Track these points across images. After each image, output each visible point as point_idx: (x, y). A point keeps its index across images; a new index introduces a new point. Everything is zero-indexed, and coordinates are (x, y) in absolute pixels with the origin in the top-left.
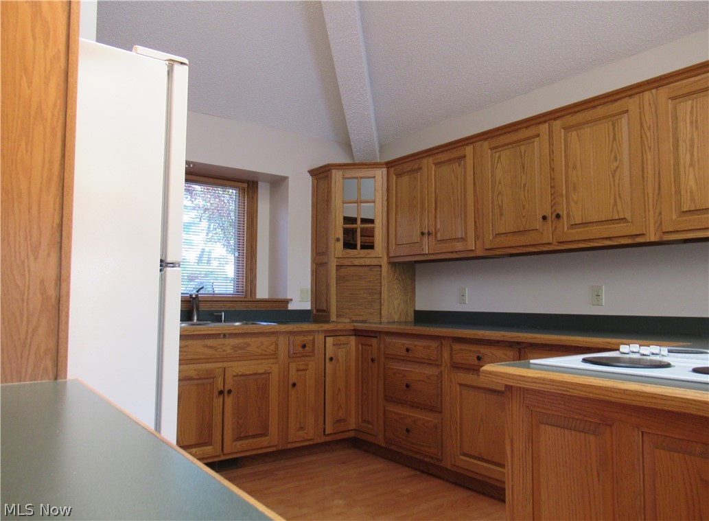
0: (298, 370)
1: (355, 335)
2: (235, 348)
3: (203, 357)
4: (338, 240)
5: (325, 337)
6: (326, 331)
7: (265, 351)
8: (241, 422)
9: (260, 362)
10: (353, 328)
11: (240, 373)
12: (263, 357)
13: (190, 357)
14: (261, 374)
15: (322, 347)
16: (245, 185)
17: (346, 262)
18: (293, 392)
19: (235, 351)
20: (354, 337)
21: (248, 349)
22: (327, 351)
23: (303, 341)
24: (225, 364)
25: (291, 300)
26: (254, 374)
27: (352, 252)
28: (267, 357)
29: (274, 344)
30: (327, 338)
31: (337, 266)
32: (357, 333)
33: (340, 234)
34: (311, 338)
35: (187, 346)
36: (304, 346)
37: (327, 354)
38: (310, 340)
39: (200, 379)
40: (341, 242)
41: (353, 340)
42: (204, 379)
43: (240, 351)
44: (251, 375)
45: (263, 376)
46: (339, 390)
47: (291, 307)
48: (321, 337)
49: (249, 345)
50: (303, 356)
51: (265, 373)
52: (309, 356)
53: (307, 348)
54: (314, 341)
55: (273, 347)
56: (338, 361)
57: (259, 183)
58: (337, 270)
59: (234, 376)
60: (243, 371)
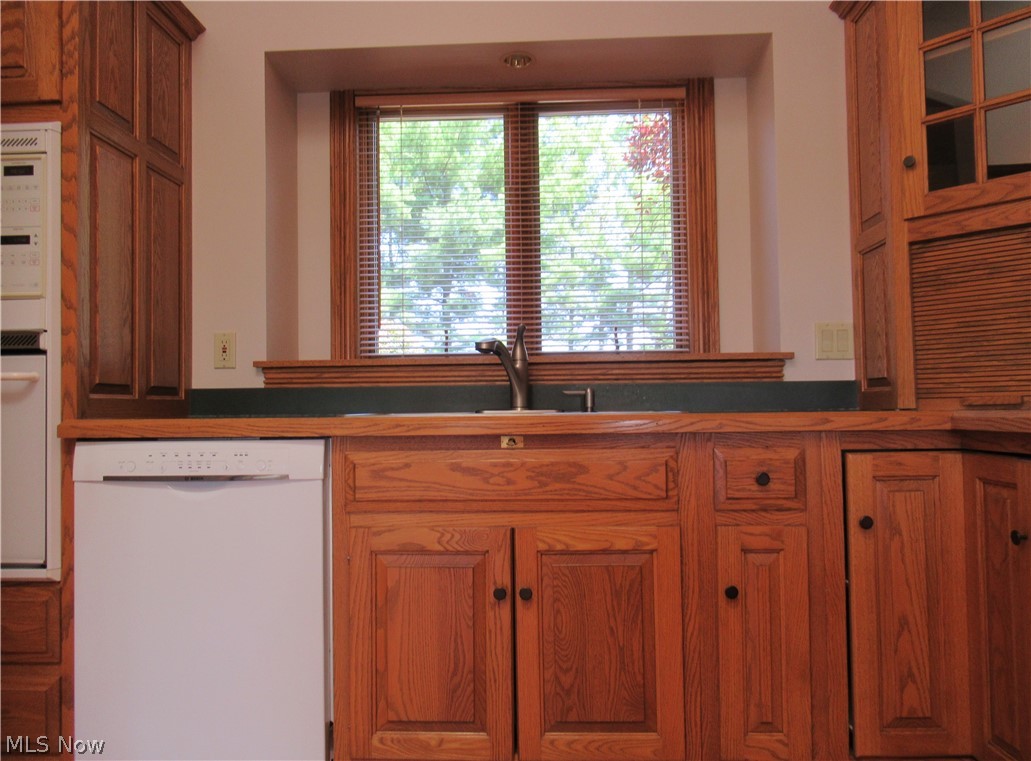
0: (745, 551)
1: (962, 450)
2: (540, 474)
3: (451, 496)
4: (910, 164)
5: (844, 453)
6: (844, 434)
7: (635, 488)
8: (567, 680)
9: (620, 516)
10: (948, 426)
11: (559, 547)
12: (628, 504)
13: (418, 495)
14: (624, 552)
15: (833, 481)
16: (681, 93)
17: (940, 228)
18: (730, 613)
19: (542, 484)
20: (958, 456)
21: (580, 479)
22: (851, 497)
23: (761, 463)
24: (516, 520)
25: (791, 356)
26: (605, 552)
27: (959, 194)
28: (641, 505)
29: (662, 469)
30: (850, 457)
31: (911, 244)
32: (966, 441)
33: (917, 145)
34: (791, 454)
35: (407, 466)
36: (763, 480)
37: (852, 508)
38: (787, 462)
39: (446, 552)
40: (923, 169)
41: (953, 466)
42: (458, 553)
43: (558, 486)
44: (592, 553)
45: (632, 560)
46: (904, 623)
47: (791, 374)
48: (830, 453)
49: (582, 469)
50: (765, 510)
51: (636, 551)
52: (789, 509)
53: (774, 485)
54: (800, 466)
55: (659, 478)
56: (896, 531)
57: (717, 82)
58: (912, 257)
59: (541, 553)
60: (567, 540)
